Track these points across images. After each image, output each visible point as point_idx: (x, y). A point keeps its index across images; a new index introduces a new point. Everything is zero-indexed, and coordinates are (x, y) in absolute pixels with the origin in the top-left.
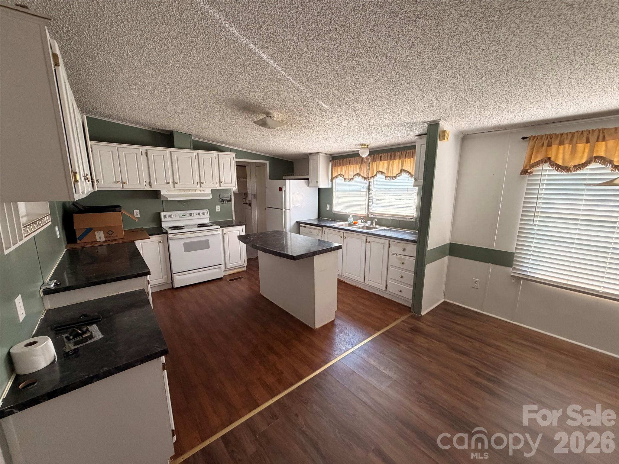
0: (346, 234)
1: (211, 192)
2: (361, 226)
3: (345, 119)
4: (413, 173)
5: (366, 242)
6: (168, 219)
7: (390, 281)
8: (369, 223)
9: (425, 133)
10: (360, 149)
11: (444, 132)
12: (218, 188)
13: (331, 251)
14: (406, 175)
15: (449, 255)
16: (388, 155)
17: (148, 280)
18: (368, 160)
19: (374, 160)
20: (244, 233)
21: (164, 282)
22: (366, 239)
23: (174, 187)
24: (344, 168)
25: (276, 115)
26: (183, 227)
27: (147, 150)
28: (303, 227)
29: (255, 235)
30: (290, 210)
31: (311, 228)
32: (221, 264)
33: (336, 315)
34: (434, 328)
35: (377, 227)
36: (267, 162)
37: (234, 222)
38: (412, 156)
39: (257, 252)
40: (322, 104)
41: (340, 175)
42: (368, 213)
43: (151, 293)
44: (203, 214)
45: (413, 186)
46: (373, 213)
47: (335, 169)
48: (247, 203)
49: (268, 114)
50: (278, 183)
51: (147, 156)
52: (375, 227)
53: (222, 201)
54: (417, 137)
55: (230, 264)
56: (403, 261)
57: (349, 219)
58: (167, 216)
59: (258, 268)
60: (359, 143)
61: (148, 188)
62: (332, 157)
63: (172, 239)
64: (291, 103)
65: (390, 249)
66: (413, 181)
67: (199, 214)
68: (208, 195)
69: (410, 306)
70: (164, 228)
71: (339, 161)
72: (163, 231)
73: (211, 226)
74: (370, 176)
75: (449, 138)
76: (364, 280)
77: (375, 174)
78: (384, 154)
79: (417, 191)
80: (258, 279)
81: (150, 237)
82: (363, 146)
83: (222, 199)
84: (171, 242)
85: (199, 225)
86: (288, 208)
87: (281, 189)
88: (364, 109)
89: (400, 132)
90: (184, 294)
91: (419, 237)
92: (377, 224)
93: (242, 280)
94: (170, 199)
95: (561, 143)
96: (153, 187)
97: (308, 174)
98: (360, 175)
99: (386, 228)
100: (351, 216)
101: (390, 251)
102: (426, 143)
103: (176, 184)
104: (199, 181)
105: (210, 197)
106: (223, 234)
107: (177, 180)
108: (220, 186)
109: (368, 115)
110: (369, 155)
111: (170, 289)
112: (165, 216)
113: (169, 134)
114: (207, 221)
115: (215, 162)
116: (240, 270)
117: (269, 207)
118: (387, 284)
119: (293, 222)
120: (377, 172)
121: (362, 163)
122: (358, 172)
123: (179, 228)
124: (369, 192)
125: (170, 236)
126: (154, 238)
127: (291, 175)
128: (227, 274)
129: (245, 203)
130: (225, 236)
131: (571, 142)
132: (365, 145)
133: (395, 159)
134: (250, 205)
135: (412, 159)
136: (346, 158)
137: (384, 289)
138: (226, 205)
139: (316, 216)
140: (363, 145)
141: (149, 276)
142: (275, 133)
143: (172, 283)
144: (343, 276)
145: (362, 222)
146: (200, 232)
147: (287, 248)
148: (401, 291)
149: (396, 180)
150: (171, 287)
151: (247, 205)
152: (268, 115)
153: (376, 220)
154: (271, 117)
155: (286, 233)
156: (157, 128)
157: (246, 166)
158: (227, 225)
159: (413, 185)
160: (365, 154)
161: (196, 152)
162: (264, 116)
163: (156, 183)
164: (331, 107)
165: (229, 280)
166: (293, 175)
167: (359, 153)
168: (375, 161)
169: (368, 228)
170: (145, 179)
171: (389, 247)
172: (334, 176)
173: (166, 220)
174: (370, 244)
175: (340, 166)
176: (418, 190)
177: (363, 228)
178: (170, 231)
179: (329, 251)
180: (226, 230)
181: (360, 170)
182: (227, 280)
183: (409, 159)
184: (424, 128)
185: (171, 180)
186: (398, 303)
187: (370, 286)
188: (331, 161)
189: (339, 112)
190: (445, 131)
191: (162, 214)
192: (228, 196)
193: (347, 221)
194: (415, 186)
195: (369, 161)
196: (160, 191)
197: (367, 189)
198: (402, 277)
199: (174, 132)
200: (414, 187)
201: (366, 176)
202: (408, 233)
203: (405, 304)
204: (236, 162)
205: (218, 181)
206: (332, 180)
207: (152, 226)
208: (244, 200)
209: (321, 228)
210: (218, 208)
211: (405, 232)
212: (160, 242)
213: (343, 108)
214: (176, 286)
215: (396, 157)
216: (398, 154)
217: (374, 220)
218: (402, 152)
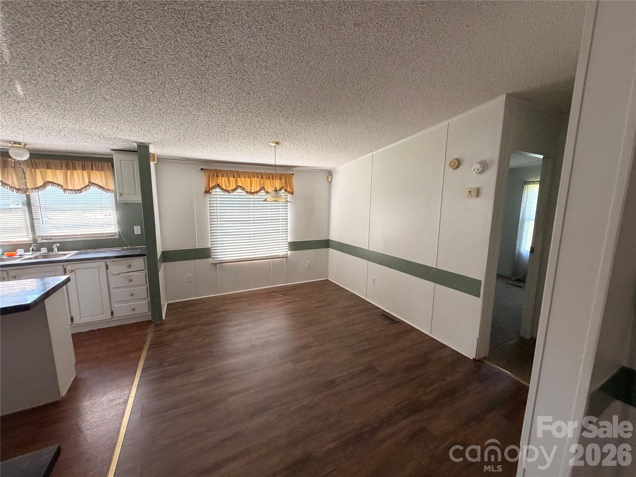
2: (29, 256)
4: (107, 188)
5: (65, 272)
7: (116, 306)
8: (44, 250)
11: (153, 154)
16: (61, 162)
19: (35, 167)
22: (65, 269)
33: (76, 369)
34: (181, 322)
35: (62, 253)
38: (102, 169)
46: (45, 236)
52: (57, 253)
54: (114, 152)
56: (130, 279)
65: (109, 270)
69: (148, 319)
76: (72, 321)
77: (40, 185)
78: (54, 161)
79: (114, 207)
82: (16, 145)
92: (58, 250)
95: (223, 176)
99: (78, 252)
101: (109, 273)
110: (29, 159)
118: (113, 309)
120: (45, 183)
131: (227, 176)
132: (19, 144)
133: (74, 169)
135: (103, 173)
137: (109, 317)
140: (15, 143)
145: (27, 251)
148: (134, 309)
149: (81, 194)
153: (57, 245)
160: (21, 157)
168: (39, 168)
169: (45, 256)
171: (107, 268)
174: (73, 273)
183: (98, 172)
195: (23, 166)
197: (25, 205)
198: (132, 295)
201: (20, 187)
215: (77, 167)
216: (78, 163)
217: (54, 245)
218: (84, 163)
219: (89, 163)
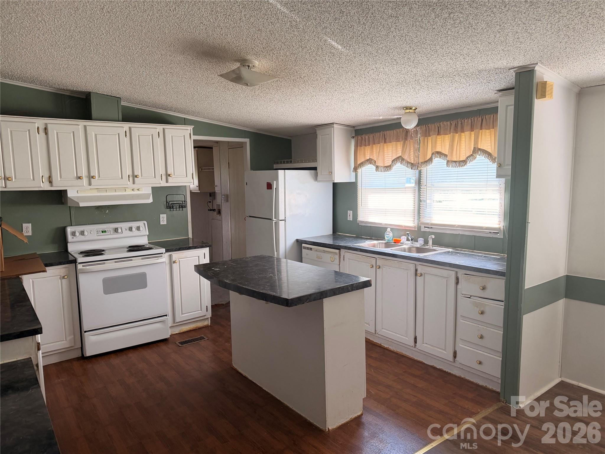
0: (380, 261)
1: (151, 192)
2: (406, 246)
3: (374, 66)
4: (495, 155)
5: (416, 275)
6: (79, 237)
7: (460, 345)
8: (421, 241)
9: (512, 86)
10: (402, 115)
11: (544, 84)
12: (163, 184)
13: (352, 290)
14: (483, 158)
15: (566, 297)
16: (451, 124)
17: (39, 343)
18: (417, 134)
19: (427, 135)
20: (207, 261)
21: (69, 346)
22: (416, 270)
23: (90, 184)
24: (376, 148)
25: (257, 63)
26: (103, 250)
27: (46, 124)
28: (308, 248)
29: (224, 263)
30: (285, 220)
31: (320, 251)
32: (166, 315)
33: (363, 405)
35: (434, 248)
36: (247, 140)
37: (191, 241)
38: (493, 125)
39: (229, 293)
40: (334, 43)
41: (370, 161)
42: (418, 224)
43: (43, 366)
44: (138, 228)
45: (495, 177)
46: (428, 224)
47: (361, 150)
48: (214, 210)
49: (244, 62)
50: (264, 175)
51: (46, 134)
52: (431, 248)
53: (170, 206)
54: (500, 93)
55: (182, 314)
56: (482, 309)
57: (386, 236)
58: (77, 234)
59: (229, 320)
60: (400, 105)
61: (46, 187)
62: (355, 130)
63: (84, 272)
64: (280, 43)
65: (459, 286)
66: (496, 169)
67: (131, 229)
68: (146, 196)
69: (499, 390)
70: (72, 253)
71: (367, 137)
72: (70, 259)
73: (151, 248)
74: (421, 160)
75: (554, 94)
76: (416, 342)
77: (429, 157)
78: (445, 123)
79: (503, 186)
80: (229, 340)
81: (47, 268)
82: (408, 111)
83: (170, 203)
84: (82, 278)
85: (130, 247)
86: (281, 217)
87: (269, 186)
88: (403, 50)
89: (470, 85)
90: (101, 367)
91: (509, 266)
92: (434, 243)
93: (202, 343)
94: (82, 205)
96: (54, 185)
97: (315, 160)
98: (403, 159)
99: (450, 250)
100: (389, 230)
101: (458, 290)
102: (513, 103)
103: (92, 179)
104: (131, 174)
105: (150, 200)
106: (172, 262)
107: (94, 172)
108: (167, 182)
109: (412, 59)
110: (417, 125)
111: (78, 359)
112: (74, 234)
113: (85, 97)
114: (144, 241)
115: (159, 142)
116: (200, 324)
117: (250, 217)
118: (457, 349)
119: (291, 241)
120: (432, 154)
121: (406, 139)
122: (400, 155)
123: (96, 253)
124: (419, 188)
125: (80, 267)
126: (52, 271)
127: (287, 162)
128: (177, 332)
129: (211, 210)
130: (174, 265)
132: (411, 109)
133: (463, 131)
134: (219, 212)
135: (492, 130)
136: (380, 132)
137: (451, 358)
138: (176, 212)
139: (328, 230)
140: (407, 108)
141: (39, 335)
142: (257, 93)
143: (82, 348)
144: (377, 335)
145: (408, 240)
146: (131, 260)
147: (280, 286)
148: (480, 363)
149: (465, 167)
150: (80, 355)
151: (215, 213)
152: (244, 64)
153: (433, 237)
154: (248, 66)
155: (279, 260)
156: (65, 88)
157: (212, 148)
158: (178, 247)
159: (495, 174)
160: (410, 124)
161: (126, 126)
162: (238, 65)
163: (61, 177)
164: (348, 48)
165: (180, 343)
166: (291, 162)
167: (401, 122)
168: (430, 136)
169: (419, 250)
170: (42, 171)
171: (457, 283)
172: (359, 163)
173: (75, 239)
174: (422, 278)
175: (369, 145)
176: (506, 183)
177: (410, 250)
178: (80, 259)
179: (348, 291)
180: (176, 255)
181: (403, 151)
182: (177, 343)
183: (487, 131)
184: (510, 79)
185: (84, 173)
186: (477, 385)
187: (426, 354)
188: (353, 137)
189: (363, 56)
190: (546, 81)
191: (69, 230)
192: (181, 198)
193: (383, 238)
194: (498, 176)
195: (419, 135)
196: (66, 191)
197: (416, 183)
198: (482, 337)
199: (91, 94)
200: (498, 179)
201: (414, 160)
202: (490, 259)
203: (490, 387)
204: (195, 141)
205: (164, 172)
206: (355, 169)
207: (51, 250)
208: (210, 205)
209: (337, 251)
210: (163, 219)
211: (485, 256)
212: (64, 277)
213: (369, 49)
214: (89, 352)
215: (465, 128)
216: (467, 122)
217: (430, 236)
218: (474, 119)
219: (479, 119)
